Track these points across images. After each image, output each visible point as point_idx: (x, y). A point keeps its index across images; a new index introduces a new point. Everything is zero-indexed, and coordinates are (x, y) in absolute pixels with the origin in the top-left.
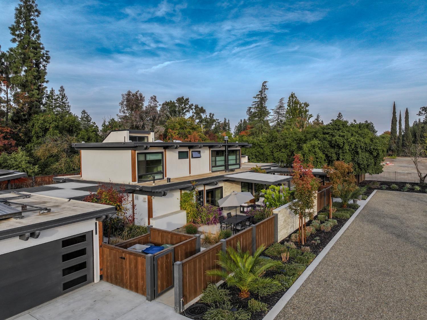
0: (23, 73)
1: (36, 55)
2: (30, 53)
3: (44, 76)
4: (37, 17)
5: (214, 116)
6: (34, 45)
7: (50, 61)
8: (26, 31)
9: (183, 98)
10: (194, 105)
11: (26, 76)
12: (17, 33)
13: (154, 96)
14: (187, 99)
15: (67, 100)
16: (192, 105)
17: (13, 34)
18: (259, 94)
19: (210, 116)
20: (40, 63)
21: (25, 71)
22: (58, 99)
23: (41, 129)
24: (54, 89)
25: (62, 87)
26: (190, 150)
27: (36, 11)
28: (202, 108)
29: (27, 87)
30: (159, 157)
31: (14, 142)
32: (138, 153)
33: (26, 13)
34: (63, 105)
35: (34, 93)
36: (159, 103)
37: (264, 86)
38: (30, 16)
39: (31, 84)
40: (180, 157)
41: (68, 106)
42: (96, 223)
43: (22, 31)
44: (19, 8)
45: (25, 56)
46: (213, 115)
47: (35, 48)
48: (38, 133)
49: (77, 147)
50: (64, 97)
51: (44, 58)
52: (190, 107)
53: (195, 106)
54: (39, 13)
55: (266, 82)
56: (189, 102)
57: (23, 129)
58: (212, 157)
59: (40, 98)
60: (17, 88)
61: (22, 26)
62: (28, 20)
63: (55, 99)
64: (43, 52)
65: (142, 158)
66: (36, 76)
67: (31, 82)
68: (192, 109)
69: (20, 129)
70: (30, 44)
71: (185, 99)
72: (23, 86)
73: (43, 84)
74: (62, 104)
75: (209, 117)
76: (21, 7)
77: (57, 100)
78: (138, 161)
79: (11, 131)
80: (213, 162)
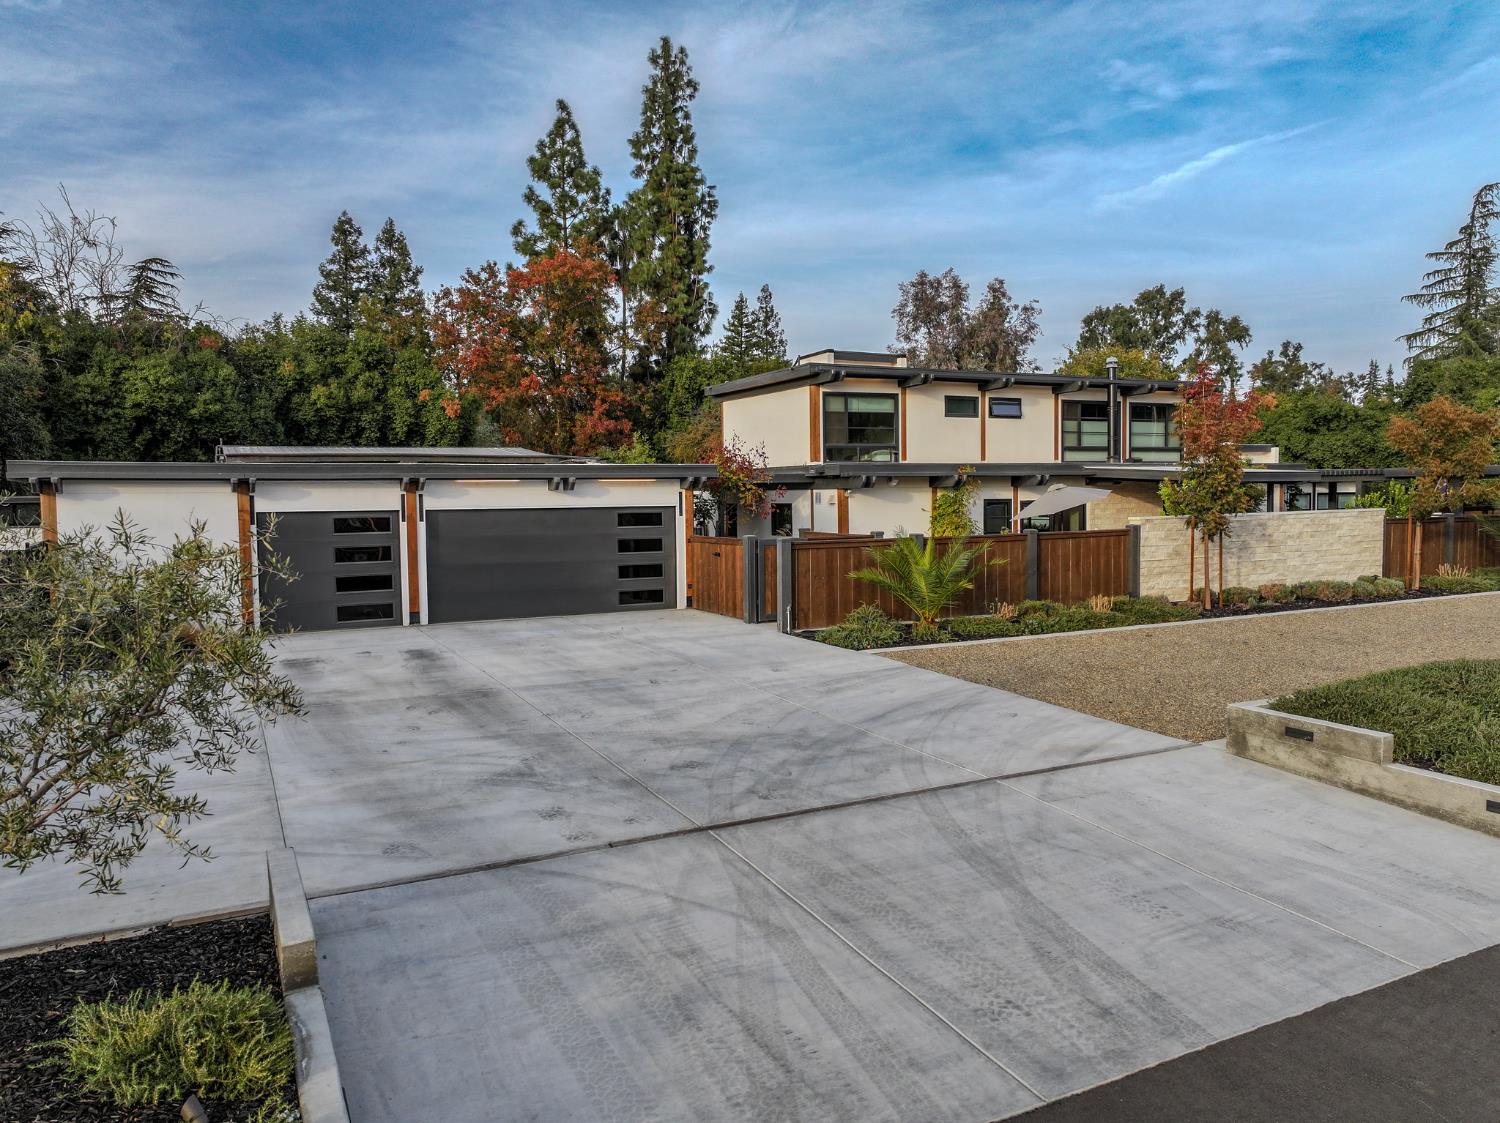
0: (656, 253)
1: (685, 202)
2: (670, 199)
3: (703, 255)
4: (690, 99)
5: (1301, 354)
6: (680, 176)
7: (717, 211)
8: (665, 143)
9: (1160, 291)
10: (1204, 312)
11: (661, 260)
12: (645, 151)
13: (996, 280)
14: (1178, 296)
15: (777, 324)
16: (1197, 313)
17: (637, 155)
18: (1460, 241)
19: (1284, 353)
20: (696, 221)
21: (661, 248)
22: (756, 325)
23: (690, 392)
24: (745, 297)
25: (765, 289)
26: (983, 396)
27: (690, 83)
28: (1235, 320)
29: (664, 287)
30: (886, 407)
31: (627, 425)
32: (826, 395)
33: (666, 96)
34: (767, 339)
35: (676, 301)
36: (1012, 303)
37: (1484, 205)
38: (674, 102)
39: (672, 277)
40: (949, 412)
41: (781, 342)
42: (681, 493)
43: (657, 143)
44: (651, 86)
45: (660, 207)
46: (1299, 348)
47: (684, 184)
48: (681, 404)
49: (713, 393)
50: (772, 316)
51: (705, 206)
52: (1188, 321)
53: (1207, 317)
54: (695, 89)
55: (1491, 186)
56: (1183, 302)
57: (649, 395)
58: (1063, 419)
59: (691, 315)
60: (643, 294)
61: (655, 131)
62: (670, 112)
63: (747, 326)
64: (702, 190)
65: (837, 406)
66: (684, 257)
67: (673, 273)
68: (1194, 329)
69: (643, 395)
70: (672, 175)
71: (1168, 295)
72: (655, 287)
73: (700, 277)
74: (764, 337)
75: (1279, 359)
76: (655, 83)
77: (754, 328)
78: (825, 413)
79: (623, 399)
80: (1067, 436)
